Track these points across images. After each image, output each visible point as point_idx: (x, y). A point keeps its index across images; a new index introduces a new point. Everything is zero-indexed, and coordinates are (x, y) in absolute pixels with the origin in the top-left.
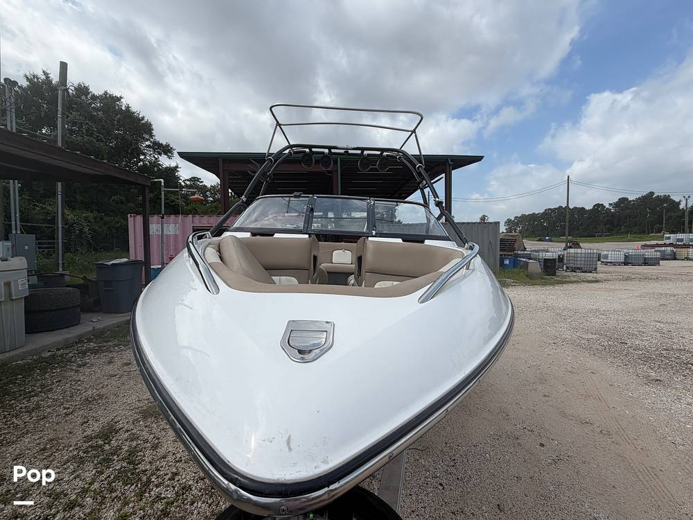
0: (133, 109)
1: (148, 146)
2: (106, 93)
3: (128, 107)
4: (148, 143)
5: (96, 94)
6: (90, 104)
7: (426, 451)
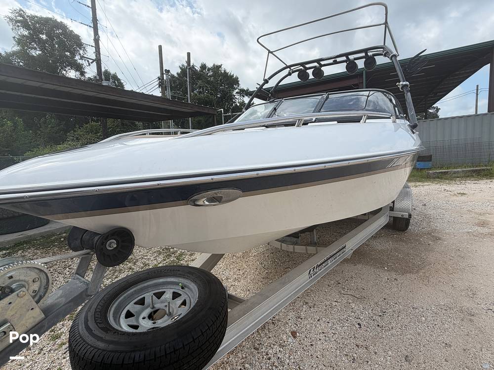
0: (227, 71)
1: (237, 93)
2: (214, 65)
3: (225, 71)
4: (237, 91)
5: (209, 67)
6: (207, 74)
7: (361, 299)
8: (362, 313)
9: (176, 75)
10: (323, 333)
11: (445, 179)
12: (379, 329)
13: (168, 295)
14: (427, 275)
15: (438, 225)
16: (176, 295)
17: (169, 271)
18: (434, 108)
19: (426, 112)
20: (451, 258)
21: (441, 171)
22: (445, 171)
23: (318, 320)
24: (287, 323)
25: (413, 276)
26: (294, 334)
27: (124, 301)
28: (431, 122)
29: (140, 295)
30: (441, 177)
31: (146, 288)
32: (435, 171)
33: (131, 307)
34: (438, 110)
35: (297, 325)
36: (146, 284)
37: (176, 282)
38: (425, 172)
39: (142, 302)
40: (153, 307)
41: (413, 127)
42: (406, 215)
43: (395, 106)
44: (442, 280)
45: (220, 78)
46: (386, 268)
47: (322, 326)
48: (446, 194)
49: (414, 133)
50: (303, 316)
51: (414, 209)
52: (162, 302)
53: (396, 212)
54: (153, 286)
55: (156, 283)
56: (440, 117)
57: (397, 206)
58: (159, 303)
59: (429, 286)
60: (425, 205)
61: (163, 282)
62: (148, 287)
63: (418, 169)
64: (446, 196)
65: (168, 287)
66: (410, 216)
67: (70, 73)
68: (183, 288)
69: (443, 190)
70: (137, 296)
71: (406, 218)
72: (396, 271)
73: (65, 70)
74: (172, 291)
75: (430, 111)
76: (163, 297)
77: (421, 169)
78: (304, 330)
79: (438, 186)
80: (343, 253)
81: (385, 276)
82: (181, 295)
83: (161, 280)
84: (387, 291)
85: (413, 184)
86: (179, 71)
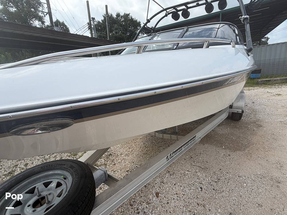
0: (133, 18)
2: (125, 14)
3: (131, 17)
5: (122, 15)
7: (205, 169)
8: (204, 180)
9: (101, 22)
10: (177, 194)
11: (268, 85)
12: (214, 192)
13: (53, 185)
14: (250, 152)
15: (261, 116)
16: (58, 185)
18: (266, 38)
19: (260, 40)
20: (268, 140)
21: (266, 79)
22: (268, 79)
23: (175, 185)
24: (154, 186)
25: (241, 153)
26: (157, 194)
28: (263, 47)
30: (266, 84)
32: (262, 80)
34: (268, 39)
35: (160, 188)
36: (38, 176)
38: (255, 81)
39: (32, 191)
40: (40, 195)
41: (249, 51)
42: (240, 111)
43: (237, 35)
44: (260, 156)
45: (128, 22)
46: (223, 147)
47: (177, 189)
48: (268, 95)
49: (249, 55)
50: (165, 181)
51: (247, 106)
53: (234, 110)
55: (47, 175)
56: (269, 44)
57: (235, 105)
59: (251, 160)
60: (254, 103)
62: (40, 178)
63: (251, 79)
64: (268, 96)
66: (243, 112)
67: (35, 23)
68: (65, 179)
69: (266, 92)
71: (240, 113)
72: (230, 149)
73: (32, 21)
74: (57, 181)
75: (263, 40)
76: (50, 186)
77: (253, 79)
78: (164, 191)
79: (263, 89)
80: (193, 141)
81: (222, 152)
82: (62, 185)
83: (51, 172)
84: (222, 163)
85: (247, 88)
86: (103, 18)
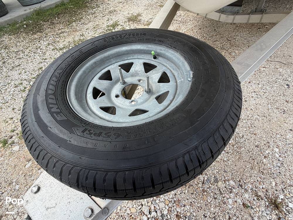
7: (288, 64)
8: (290, 76)
13: (138, 67)
16: (148, 67)
17: (131, 36)
27: (85, 77)
29: (102, 67)
31: (107, 60)
33: (96, 83)
37: (145, 50)
39: (107, 76)
40: (124, 83)
52: (132, 76)
54: (116, 57)
58: (129, 77)
61: (127, 51)
65: (135, 57)
68: (155, 58)
70: (99, 69)
76: (132, 70)
82: (156, 67)
